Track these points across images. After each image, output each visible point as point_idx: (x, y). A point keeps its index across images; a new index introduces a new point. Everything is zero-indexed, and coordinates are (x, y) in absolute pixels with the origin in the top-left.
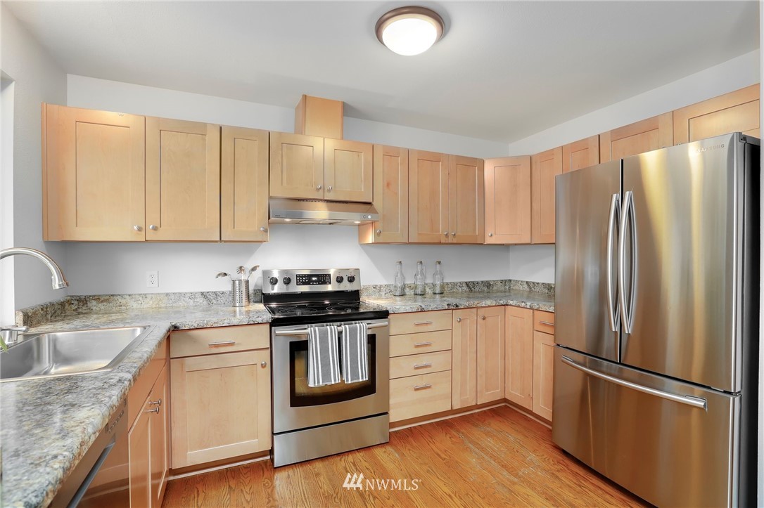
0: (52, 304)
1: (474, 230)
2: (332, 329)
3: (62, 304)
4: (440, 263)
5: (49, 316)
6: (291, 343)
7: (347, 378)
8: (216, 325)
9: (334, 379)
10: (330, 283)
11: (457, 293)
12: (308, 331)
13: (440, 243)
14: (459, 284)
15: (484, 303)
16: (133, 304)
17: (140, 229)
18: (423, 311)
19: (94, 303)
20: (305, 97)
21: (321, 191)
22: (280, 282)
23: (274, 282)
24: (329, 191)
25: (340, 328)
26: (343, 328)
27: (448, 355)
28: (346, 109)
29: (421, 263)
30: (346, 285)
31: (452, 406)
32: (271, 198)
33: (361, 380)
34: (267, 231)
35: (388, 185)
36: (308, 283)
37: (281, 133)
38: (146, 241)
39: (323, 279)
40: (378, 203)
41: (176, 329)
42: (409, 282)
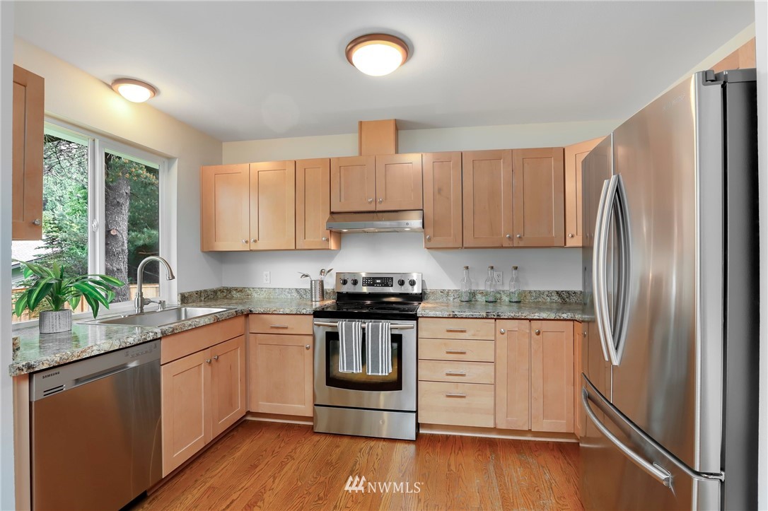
0: (205, 291)
1: (550, 231)
2: (357, 325)
3: (215, 292)
4: (516, 268)
5: (203, 299)
6: (327, 333)
7: (368, 370)
8: (275, 312)
9: (357, 369)
10: (392, 286)
11: (545, 303)
12: (337, 324)
13: (502, 247)
14: (546, 293)
15: (536, 316)
16: (255, 295)
17: (246, 242)
18: (455, 317)
19: (235, 292)
20: (361, 123)
21: (374, 203)
22: (350, 282)
23: (345, 282)
24: (381, 202)
25: (363, 325)
26: (366, 325)
27: (491, 367)
28: (399, 126)
29: (492, 268)
30: (407, 289)
31: (495, 423)
32: (332, 213)
33: (380, 374)
34: (328, 240)
35: (440, 190)
36: (373, 285)
37: (338, 158)
38: (251, 250)
39: (386, 281)
40: (429, 210)
41: (251, 312)
42: (482, 288)
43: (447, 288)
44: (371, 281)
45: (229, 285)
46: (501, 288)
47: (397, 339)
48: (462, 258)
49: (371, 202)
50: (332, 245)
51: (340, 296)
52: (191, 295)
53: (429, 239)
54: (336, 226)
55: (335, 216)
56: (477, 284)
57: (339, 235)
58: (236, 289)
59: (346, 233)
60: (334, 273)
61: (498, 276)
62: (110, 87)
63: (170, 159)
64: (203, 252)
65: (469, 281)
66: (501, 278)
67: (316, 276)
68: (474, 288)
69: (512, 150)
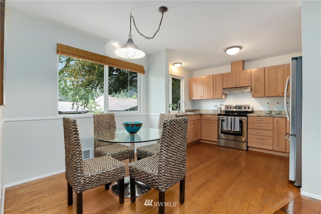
2: (230, 118)
3: (192, 110)
5: (189, 112)
6: (222, 120)
8: (208, 114)
9: (229, 129)
10: (242, 109)
12: (224, 117)
16: (202, 111)
17: (200, 97)
18: (259, 116)
20: (232, 62)
22: (229, 108)
23: (227, 108)
24: (238, 85)
26: (232, 118)
27: (272, 132)
28: (243, 62)
29: (278, 103)
30: (247, 110)
31: (273, 149)
32: (223, 88)
33: (236, 130)
34: (222, 96)
35: (257, 80)
36: (236, 108)
37: (225, 73)
38: (201, 99)
39: (240, 107)
40: (253, 86)
41: (202, 114)
42: (274, 110)
43: (261, 110)
44: (236, 107)
45: (195, 109)
46: (282, 110)
47: (241, 122)
48: (266, 100)
49: (235, 85)
50: (224, 97)
51: (226, 112)
52: (187, 110)
53: (253, 95)
54: (224, 92)
55: (224, 89)
56: (273, 109)
57: (226, 95)
58: (197, 110)
59: (228, 94)
60: (224, 105)
61: (281, 106)
62: (173, 65)
63: (182, 78)
64: (189, 100)
65: (269, 107)
66: (282, 106)
67: (219, 106)
68: (271, 110)
69: (283, 65)
